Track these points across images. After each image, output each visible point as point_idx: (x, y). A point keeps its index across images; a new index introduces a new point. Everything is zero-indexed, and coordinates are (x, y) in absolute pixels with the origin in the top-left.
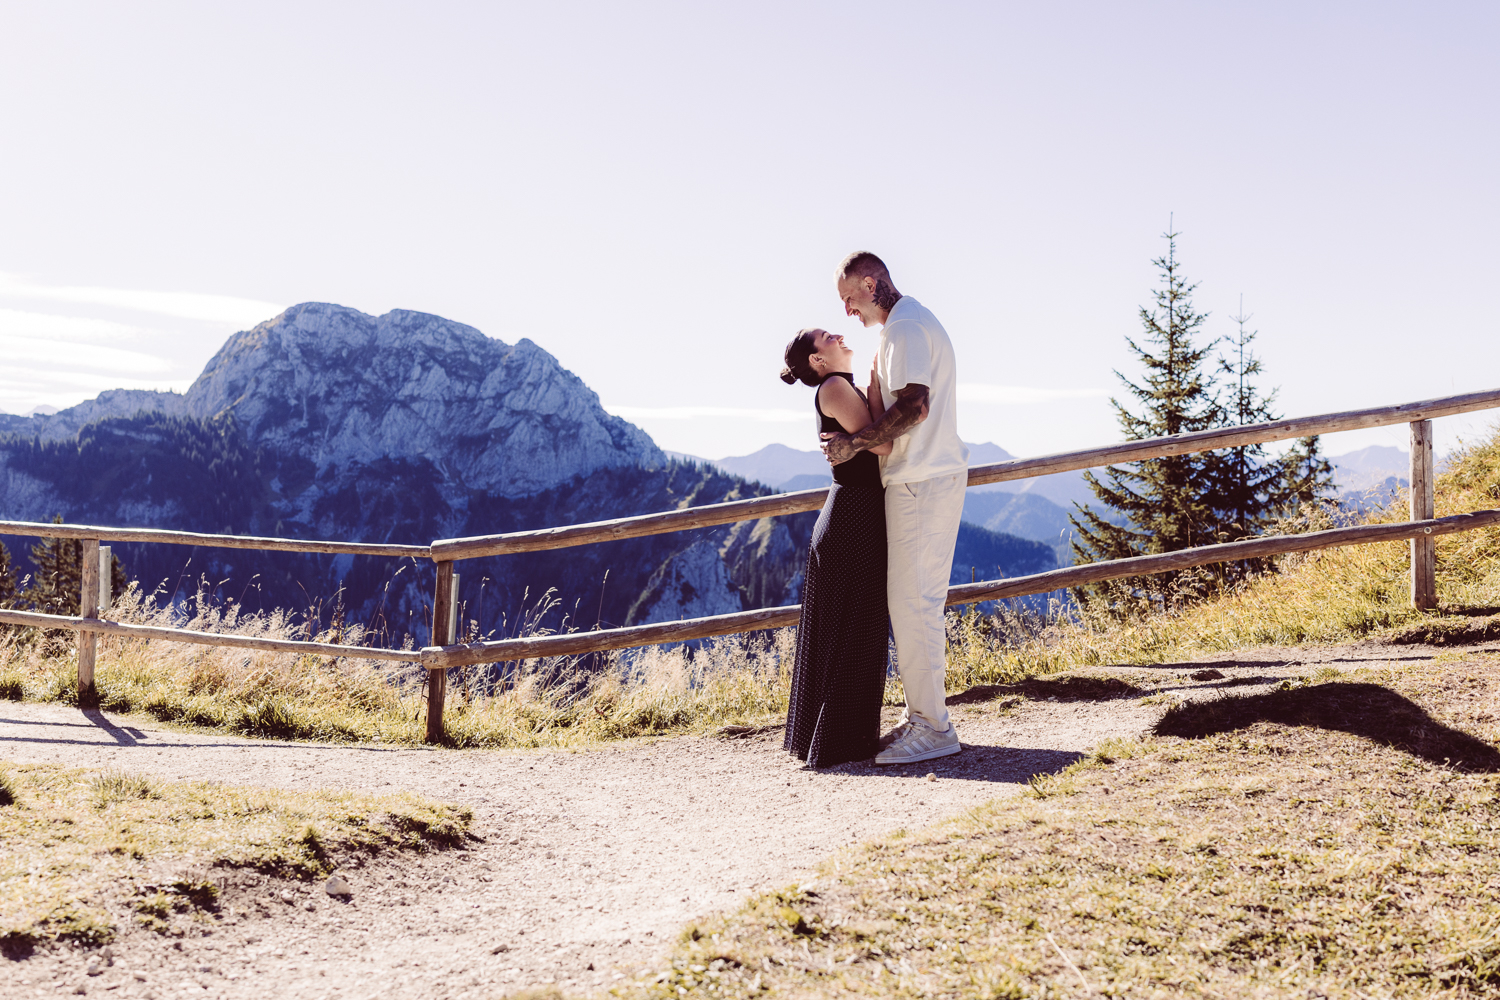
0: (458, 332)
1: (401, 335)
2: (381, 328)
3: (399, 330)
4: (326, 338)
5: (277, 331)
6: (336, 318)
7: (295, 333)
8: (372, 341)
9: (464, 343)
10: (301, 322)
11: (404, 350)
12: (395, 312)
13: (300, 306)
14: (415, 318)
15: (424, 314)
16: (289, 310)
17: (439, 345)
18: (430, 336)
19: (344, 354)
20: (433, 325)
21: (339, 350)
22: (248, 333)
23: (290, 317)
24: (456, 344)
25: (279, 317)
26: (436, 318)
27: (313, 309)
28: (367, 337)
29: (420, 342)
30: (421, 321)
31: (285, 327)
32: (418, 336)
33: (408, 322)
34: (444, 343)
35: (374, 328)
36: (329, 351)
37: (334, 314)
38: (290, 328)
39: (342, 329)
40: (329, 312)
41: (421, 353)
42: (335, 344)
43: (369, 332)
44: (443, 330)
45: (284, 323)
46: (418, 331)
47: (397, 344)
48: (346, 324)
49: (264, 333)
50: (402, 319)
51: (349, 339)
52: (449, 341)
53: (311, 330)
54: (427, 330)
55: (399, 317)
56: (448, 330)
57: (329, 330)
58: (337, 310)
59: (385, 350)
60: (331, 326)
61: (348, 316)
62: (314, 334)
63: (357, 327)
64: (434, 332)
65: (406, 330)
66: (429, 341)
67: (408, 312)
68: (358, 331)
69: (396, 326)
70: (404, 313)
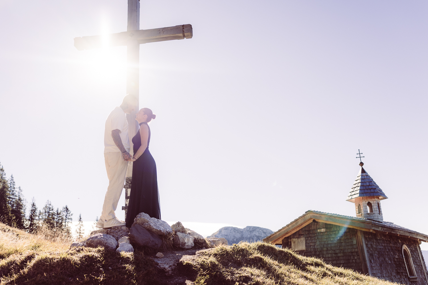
0: (265, 231)
1: (250, 233)
2: (244, 232)
3: (249, 232)
4: (230, 236)
5: (217, 235)
6: (232, 230)
7: (222, 236)
8: (242, 236)
9: (267, 234)
10: (223, 232)
11: (251, 237)
12: (248, 227)
13: (222, 228)
14: (253, 228)
15: (255, 227)
16: (220, 229)
17: (260, 235)
18: (257, 233)
19: (235, 240)
20: (258, 230)
21: (233, 239)
22: (210, 237)
23: (220, 231)
24: (265, 234)
25: (217, 232)
26: (259, 228)
27: (226, 229)
28: (241, 235)
29: (255, 235)
30: (254, 229)
31: (219, 234)
32: (254, 233)
33: (251, 229)
34: (261, 234)
35: (242, 232)
36: (231, 239)
37: (232, 229)
38: (221, 234)
39: (234, 233)
40: (230, 229)
41: (255, 238)
42: (232, 238)
43: (241, 233)
44: (261, 231)
45: (219, 233)
46: (254, 232)
47: (249, 236)
48: (235, 232)
49: (214, 236)
50: (250, 229)
51: (236, 236)
52: (263, 234)
53: (226, 234)
54: (256, 231)
55: (249, 228)
56: (262, 230)
57: (231, 234)
58: (232, 228)
59: (246, 238)
60: (231, 233)
61: (235, 230)
62: (227, 235)
63: (238, 232)
64: (258, 232)
65: (251, 232)
66: (257, 234)
67: (251, 227)
68: (238, 233)
69: (248, 231)
70: (250, 227)
